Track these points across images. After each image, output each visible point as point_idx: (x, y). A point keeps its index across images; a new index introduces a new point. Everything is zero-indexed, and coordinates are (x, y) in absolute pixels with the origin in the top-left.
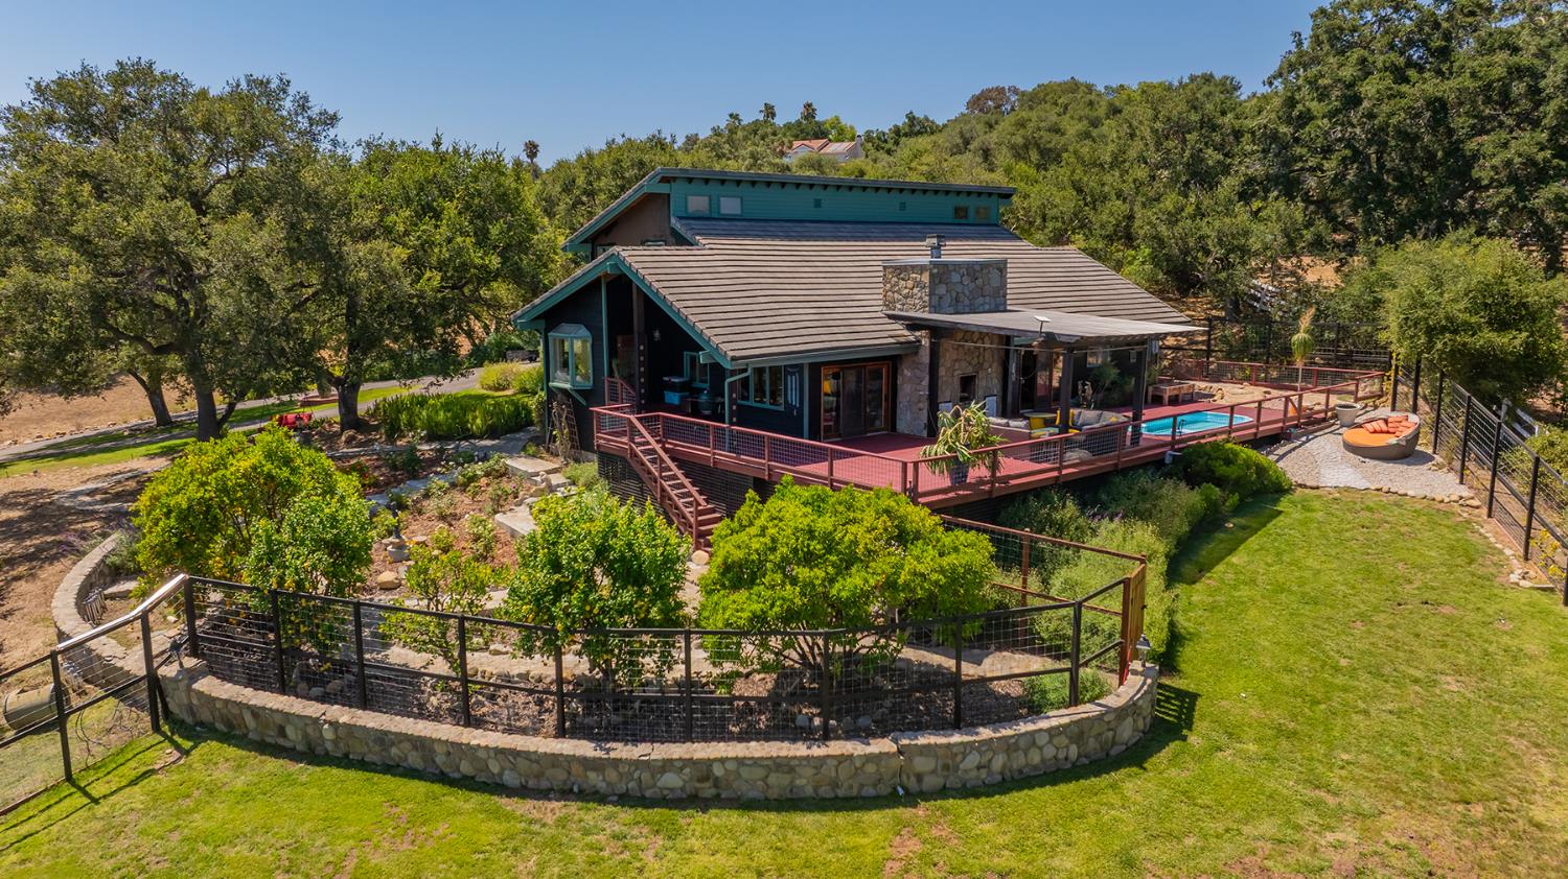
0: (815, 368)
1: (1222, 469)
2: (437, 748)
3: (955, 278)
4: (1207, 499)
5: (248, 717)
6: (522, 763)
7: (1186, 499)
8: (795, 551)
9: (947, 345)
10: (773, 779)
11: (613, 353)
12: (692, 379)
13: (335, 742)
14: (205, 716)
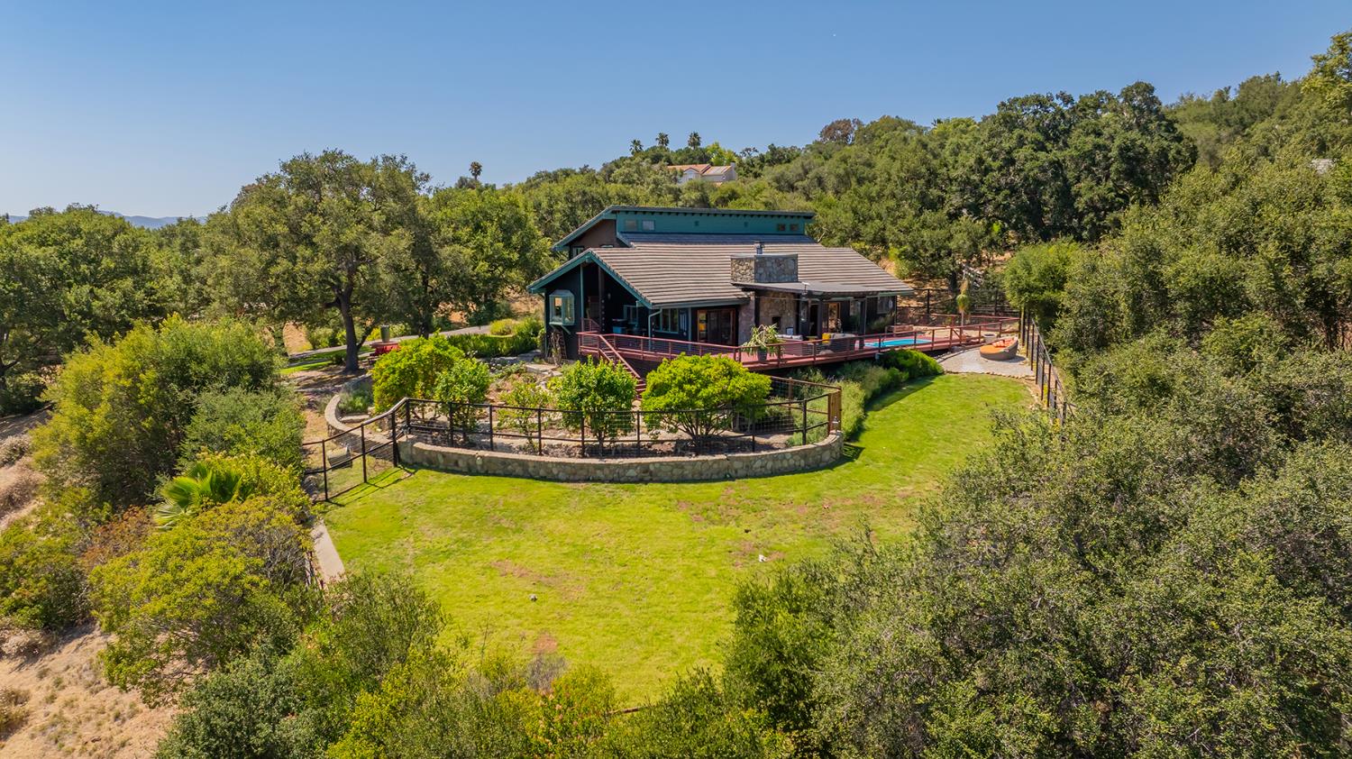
0: (693, 310)
1: (902, 361)
2: (530, 464)
3: (769, 264)
4: (892, 375)
5: (440, 458)
6: (568, 468)
7: (879, 374)
8: (684, 378)
9: (764, 299)
10: (675, 471)
11: (586, 305)
12: (629, 320)
13: (482, 466)
14: (419, 459)
